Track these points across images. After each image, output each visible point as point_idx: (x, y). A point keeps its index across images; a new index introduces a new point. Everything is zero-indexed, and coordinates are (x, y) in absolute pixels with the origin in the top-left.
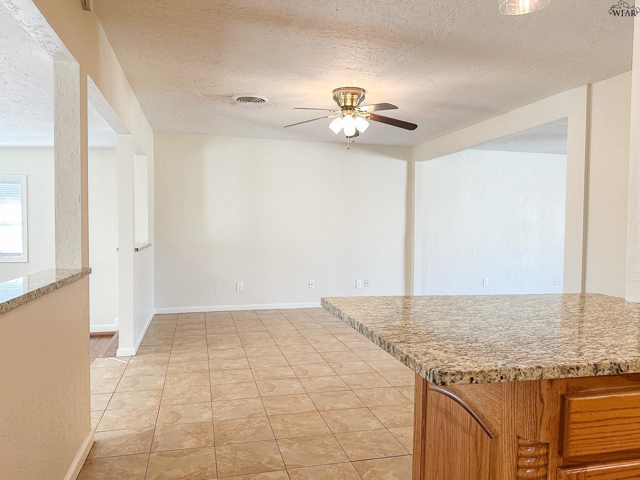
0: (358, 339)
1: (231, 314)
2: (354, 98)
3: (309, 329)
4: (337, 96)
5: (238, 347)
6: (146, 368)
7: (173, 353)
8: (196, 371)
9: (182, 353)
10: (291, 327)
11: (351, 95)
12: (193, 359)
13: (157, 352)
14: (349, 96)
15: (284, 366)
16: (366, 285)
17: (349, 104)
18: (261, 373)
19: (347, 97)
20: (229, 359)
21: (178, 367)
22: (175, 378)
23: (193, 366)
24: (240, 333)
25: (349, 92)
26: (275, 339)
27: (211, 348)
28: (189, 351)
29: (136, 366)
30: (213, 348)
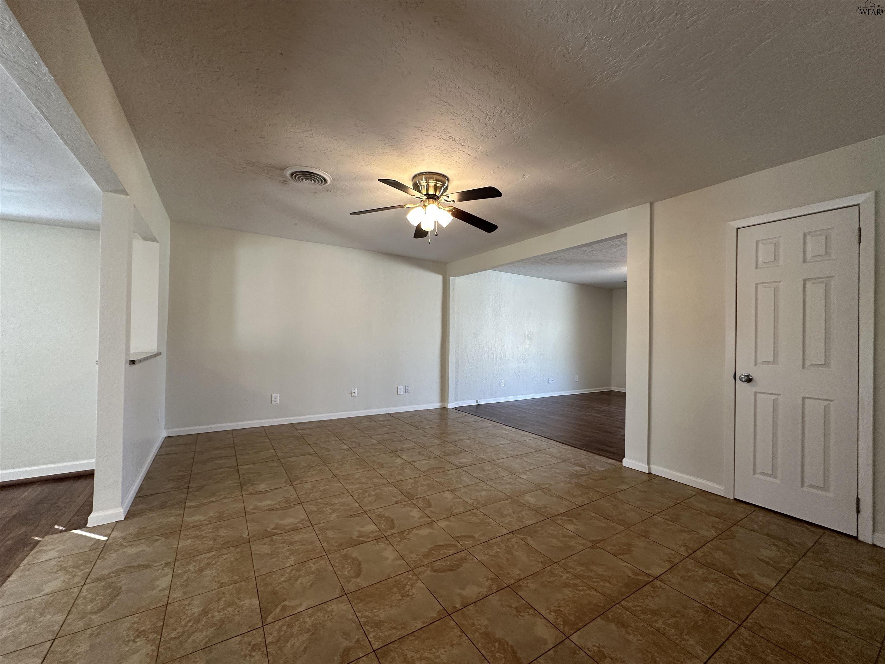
0: (423, 455)
1: (265, 431)
2: (438, 185)
3: (365, 447)
4: (417, 182)
5: (284, 485)
6: (139, 549)
7: (190, 507)
8: (227, 545)
9: (204, 505)
10: (342, 445)
11: (434, 182)
12: (220, 518)
13: (162, 506)
14: (432, 183)
15: (357, 515)
16: (407, 390)
17: (431, 192)
18: (330, 534)
19: (429, 184)
20: (276, 510)
21: (197, 537)
22: (191, 567)
23: (222, 532)
24: (282, 460)
25: (433, 178)
26: (330, 465)
27: (247, 490)
28: (213, 499)
29: (121, 545)
30: (251, 490)
